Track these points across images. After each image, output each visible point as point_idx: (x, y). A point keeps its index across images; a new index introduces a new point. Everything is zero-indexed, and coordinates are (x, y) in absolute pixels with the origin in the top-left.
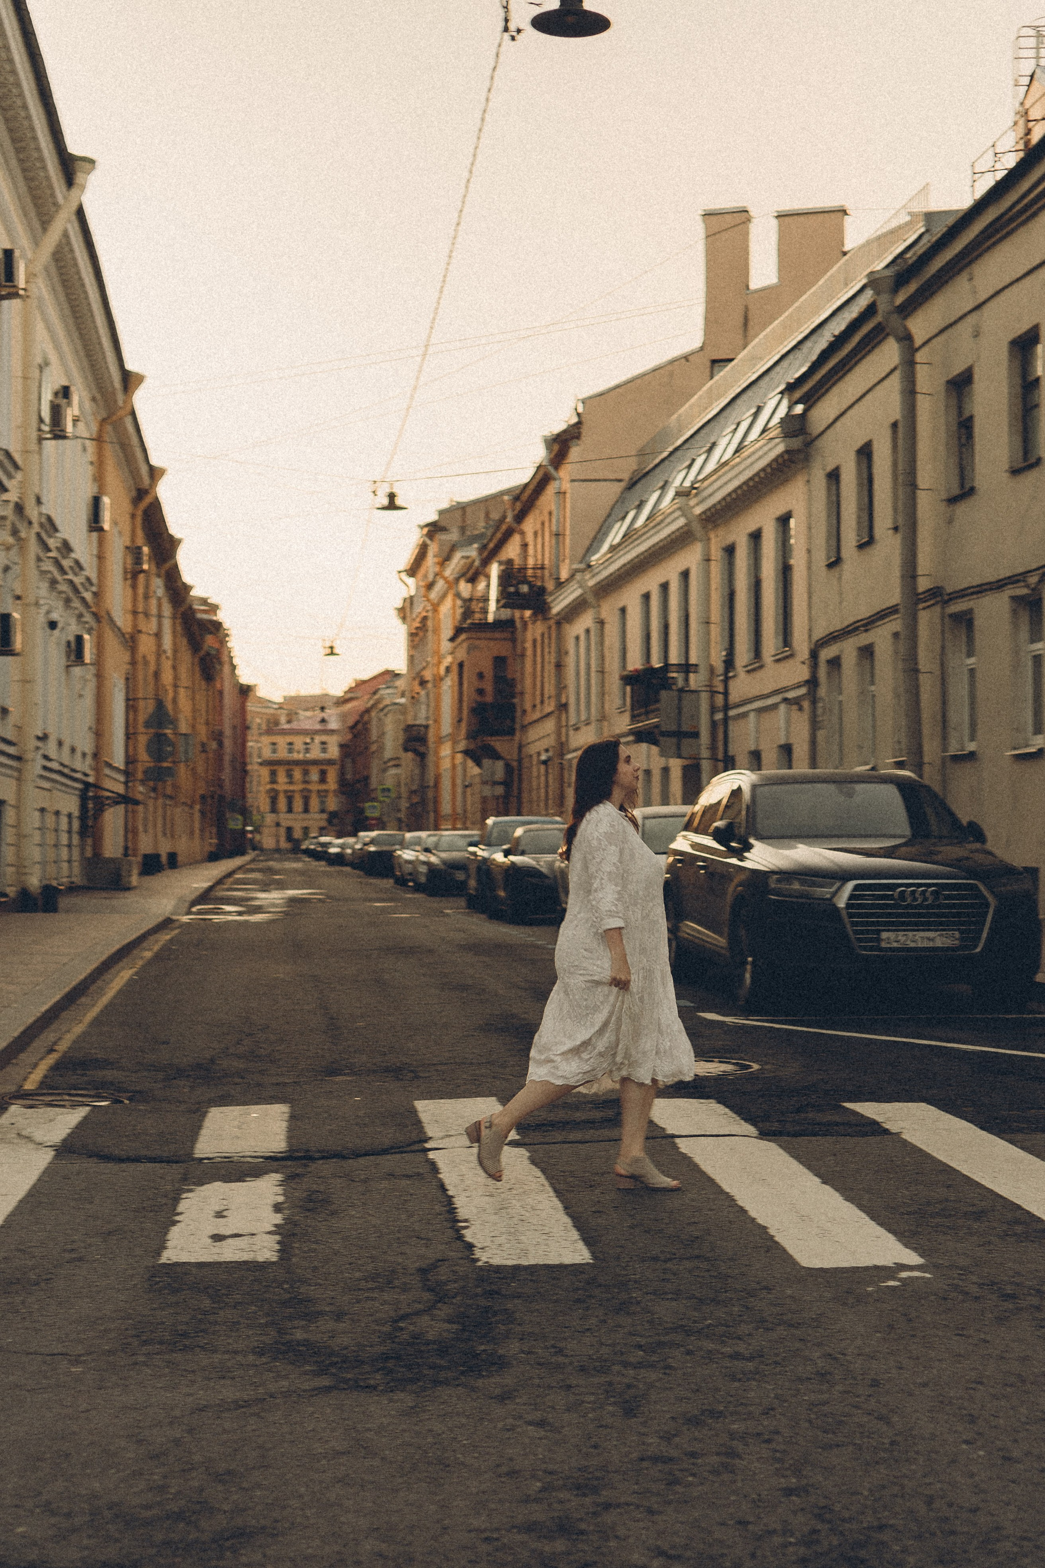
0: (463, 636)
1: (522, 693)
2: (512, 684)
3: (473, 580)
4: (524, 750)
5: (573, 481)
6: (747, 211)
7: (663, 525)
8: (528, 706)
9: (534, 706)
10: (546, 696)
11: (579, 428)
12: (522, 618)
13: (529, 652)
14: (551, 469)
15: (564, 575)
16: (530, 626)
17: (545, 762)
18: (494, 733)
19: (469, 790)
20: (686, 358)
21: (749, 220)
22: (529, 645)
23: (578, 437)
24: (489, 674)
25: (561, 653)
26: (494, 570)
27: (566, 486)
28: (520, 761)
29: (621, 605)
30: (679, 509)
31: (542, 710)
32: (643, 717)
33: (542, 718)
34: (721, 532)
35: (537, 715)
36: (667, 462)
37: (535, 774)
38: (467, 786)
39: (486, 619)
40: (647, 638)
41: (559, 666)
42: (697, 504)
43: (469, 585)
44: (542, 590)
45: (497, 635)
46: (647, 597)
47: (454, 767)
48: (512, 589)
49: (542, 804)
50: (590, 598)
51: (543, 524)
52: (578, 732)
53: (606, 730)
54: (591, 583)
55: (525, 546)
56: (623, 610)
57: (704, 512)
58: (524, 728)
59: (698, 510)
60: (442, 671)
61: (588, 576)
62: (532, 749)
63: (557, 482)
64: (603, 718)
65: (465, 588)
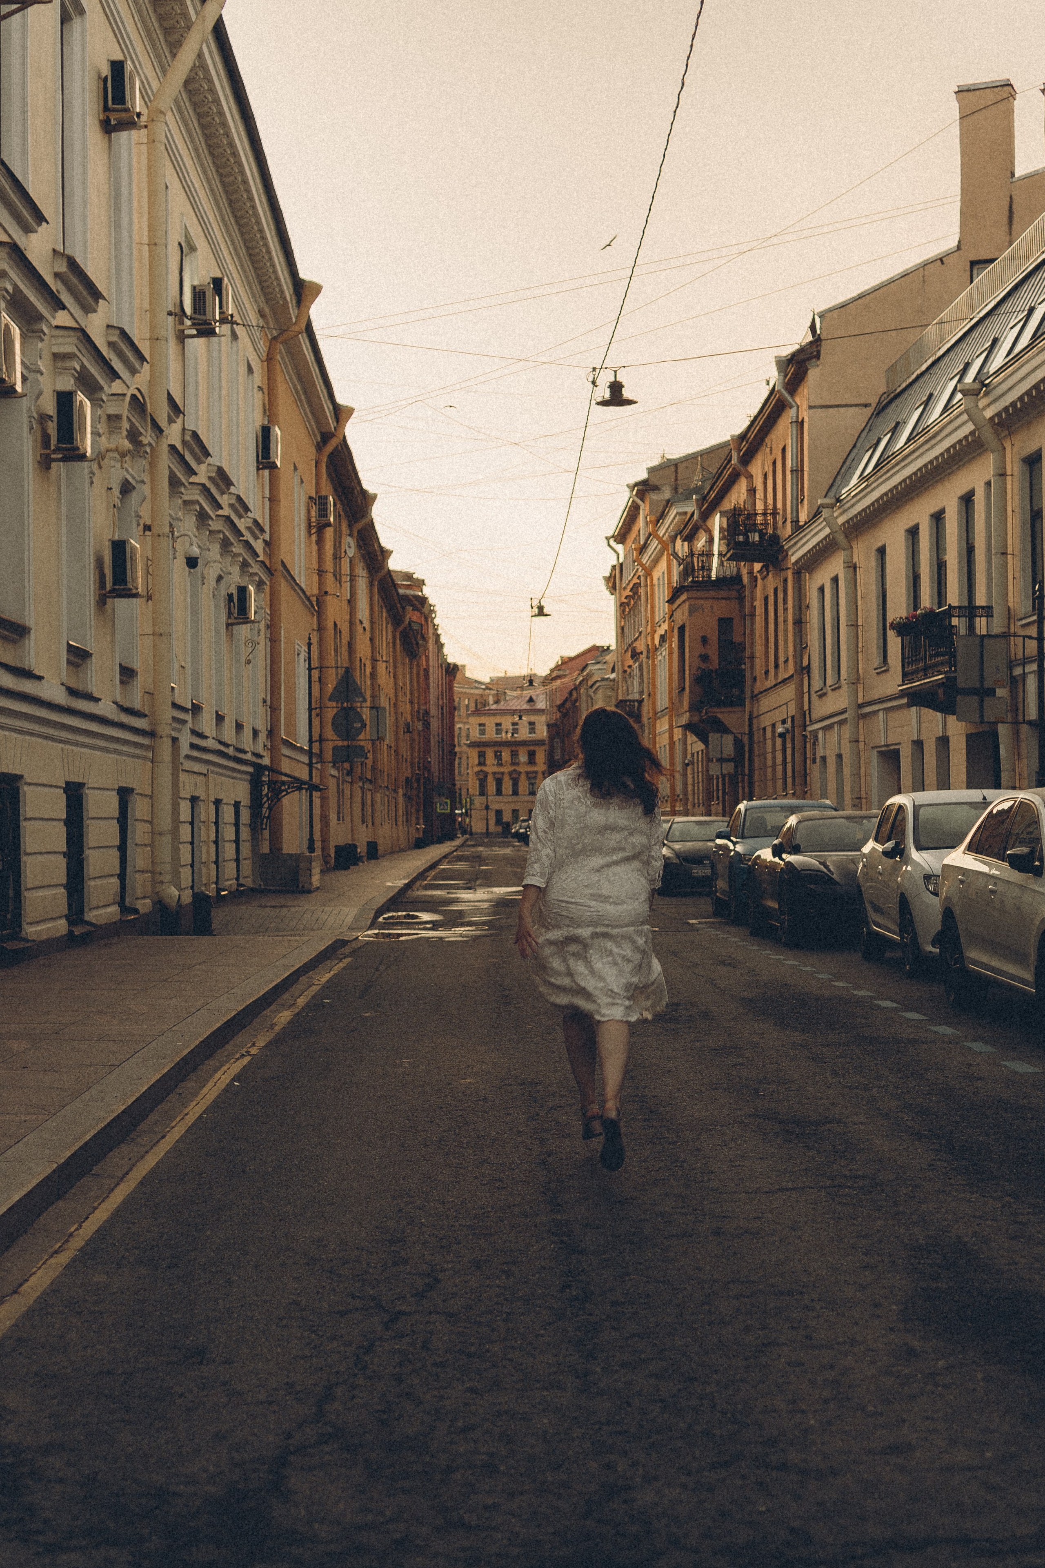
0: (684, 597)
1: (752, 658)
2: (742, 647)
3: (690, 538)
4: (755, 721)
5: (810, 407)
6: (1011, 85)
7: (939, 438)
8: (759, 670)
9: (767, 672)
10: (782, 659)
11: (817, 346)
12: (751, 572)
13: (759, 611)
14: (787, 395)
15: (803, 517)
16: (759, 581)
17: (782, 735)
18: (720, 704)
19: (689, 768)
20: (941, 259)
21: (1012, 96)
22: (759, 604)
23: (818, 357)
24: (714, 638)
25: (801, 607)
26: (717, 522)
27: (805, 414)
28: (751, 734)
29: (880, 544)
30: (966, 411)
31: (776, 674)
32: (921, 674)
33: (775, 685)
34: (1018, 439)
35: (771, 682)
36: (927, 376)
37: (769, 749)
38: (687, 765)
39: (710, 577)
40: (915, 579)
41: (799, 622)
42: (989, 405)
43: (686, 543)
44: (775, 539)
45: (723, 594)
46: (913, 532)
47: (672, 743)
48: (741, 538)
49: (780, 783)
50: (841, 538)
51: (774, 463)
52: (824, 698)
53: (860, 695)
54: (840, 521)
55: (752, 491)
56: (882, 551)
57: (998, 414)
58: (755, 697)
59: (988, 413)
60: (657, 642)
61: (835, 514)
62: (766, 721)
63: (794, 409)
64: (856, 681)
65: (681, 547)
